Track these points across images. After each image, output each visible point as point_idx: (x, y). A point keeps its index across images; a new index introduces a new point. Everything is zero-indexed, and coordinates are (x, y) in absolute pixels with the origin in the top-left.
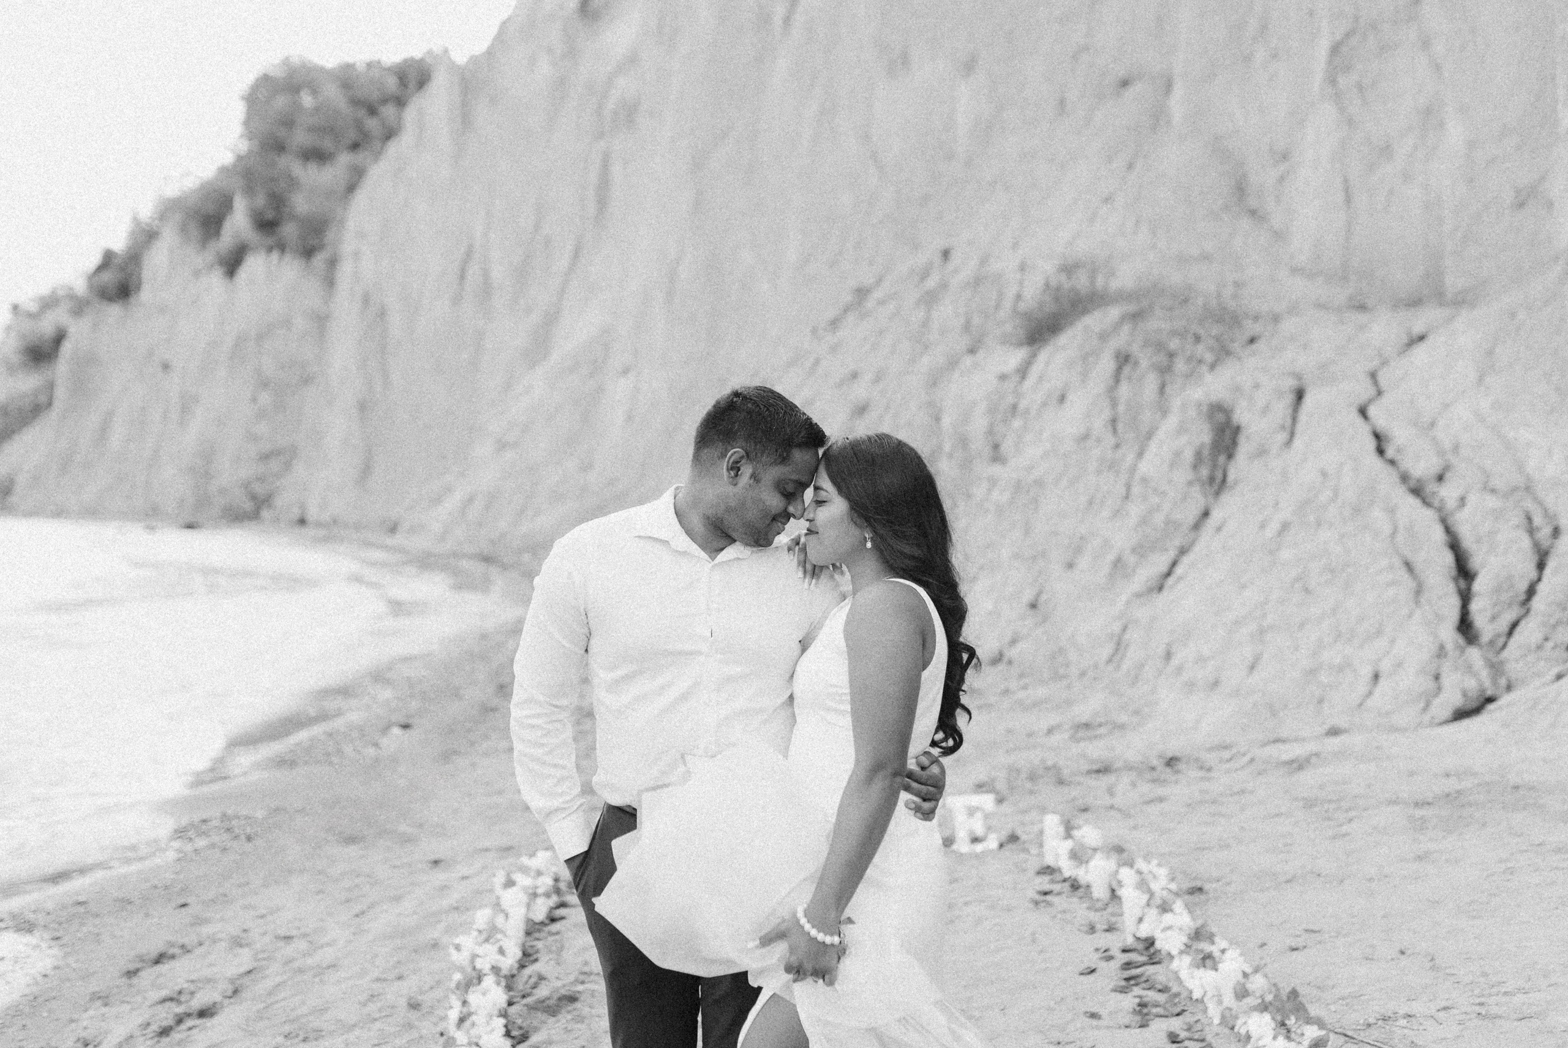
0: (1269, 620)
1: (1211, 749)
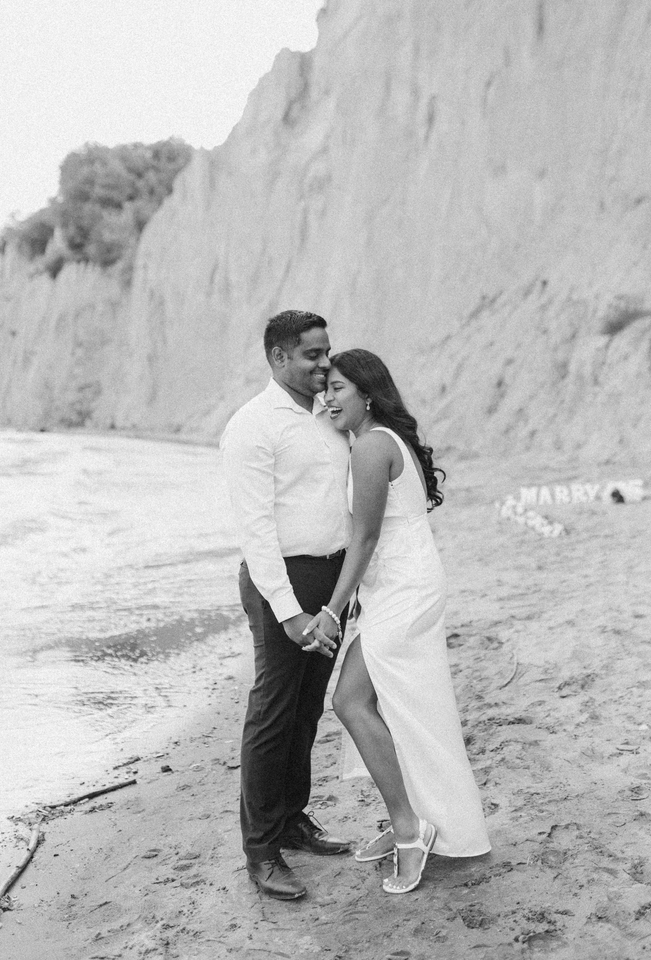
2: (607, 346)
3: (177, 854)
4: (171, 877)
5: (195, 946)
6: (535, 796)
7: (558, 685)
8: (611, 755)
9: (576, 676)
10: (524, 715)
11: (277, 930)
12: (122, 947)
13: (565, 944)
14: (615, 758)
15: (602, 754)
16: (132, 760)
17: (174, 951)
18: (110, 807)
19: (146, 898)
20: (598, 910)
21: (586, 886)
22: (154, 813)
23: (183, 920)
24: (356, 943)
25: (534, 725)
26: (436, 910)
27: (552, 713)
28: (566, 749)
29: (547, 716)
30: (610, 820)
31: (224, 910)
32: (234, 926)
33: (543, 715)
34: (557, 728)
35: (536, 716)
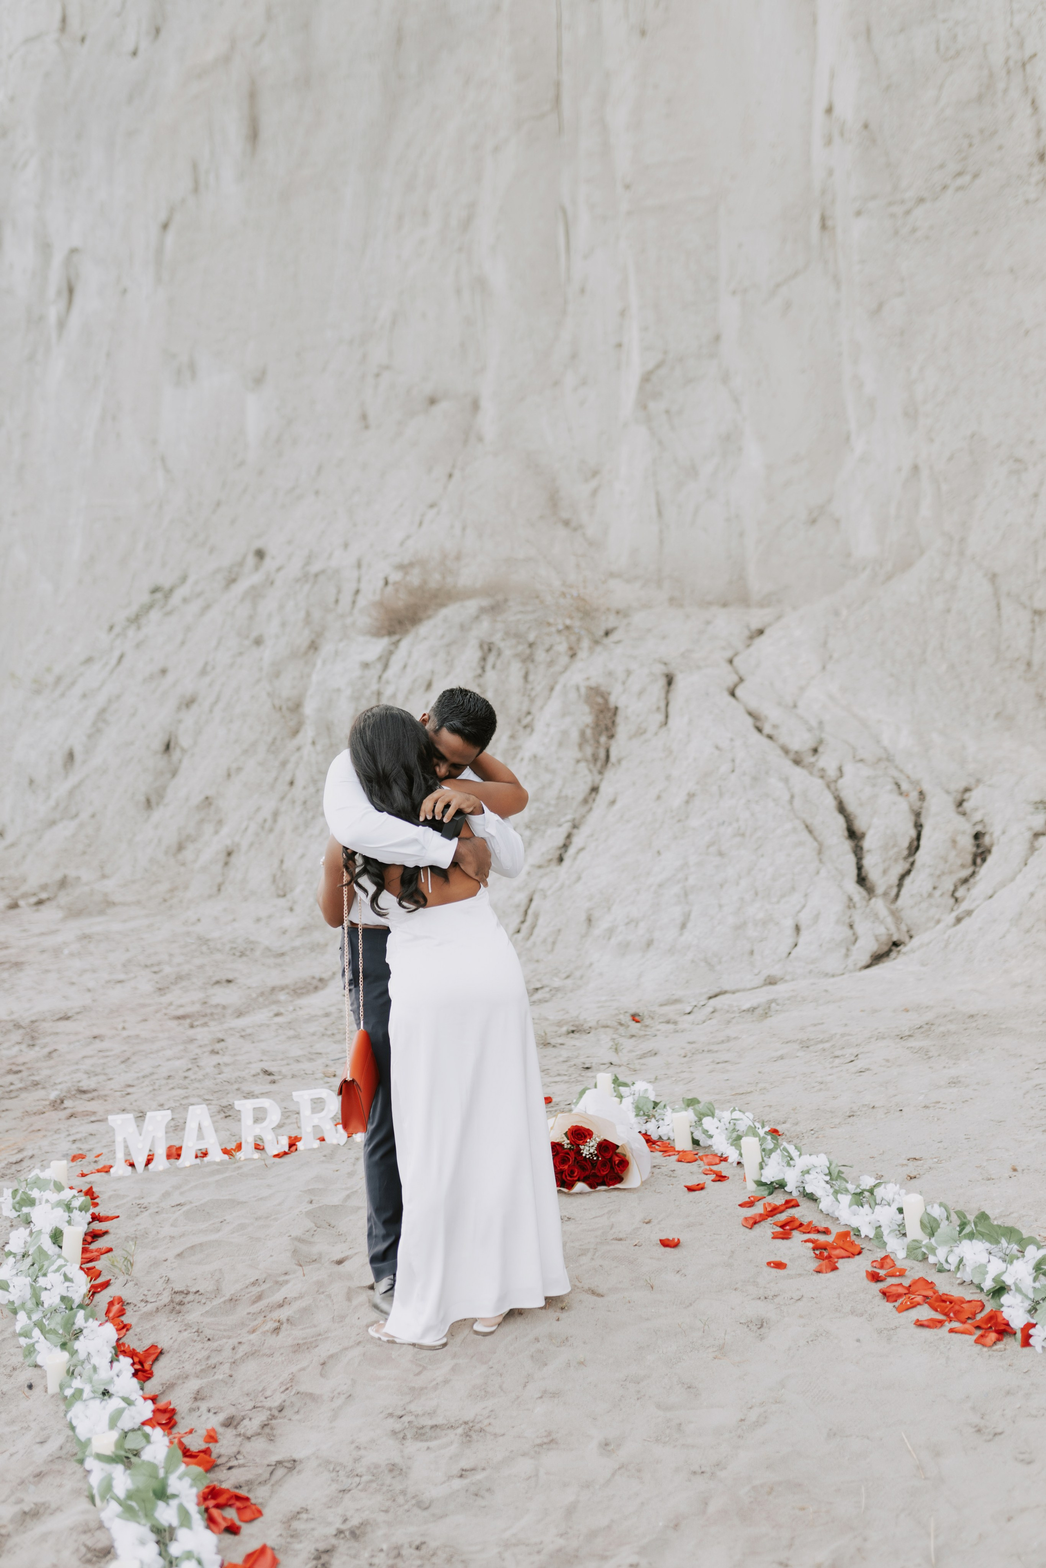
0: (691, 881)
1: (661, 1005)
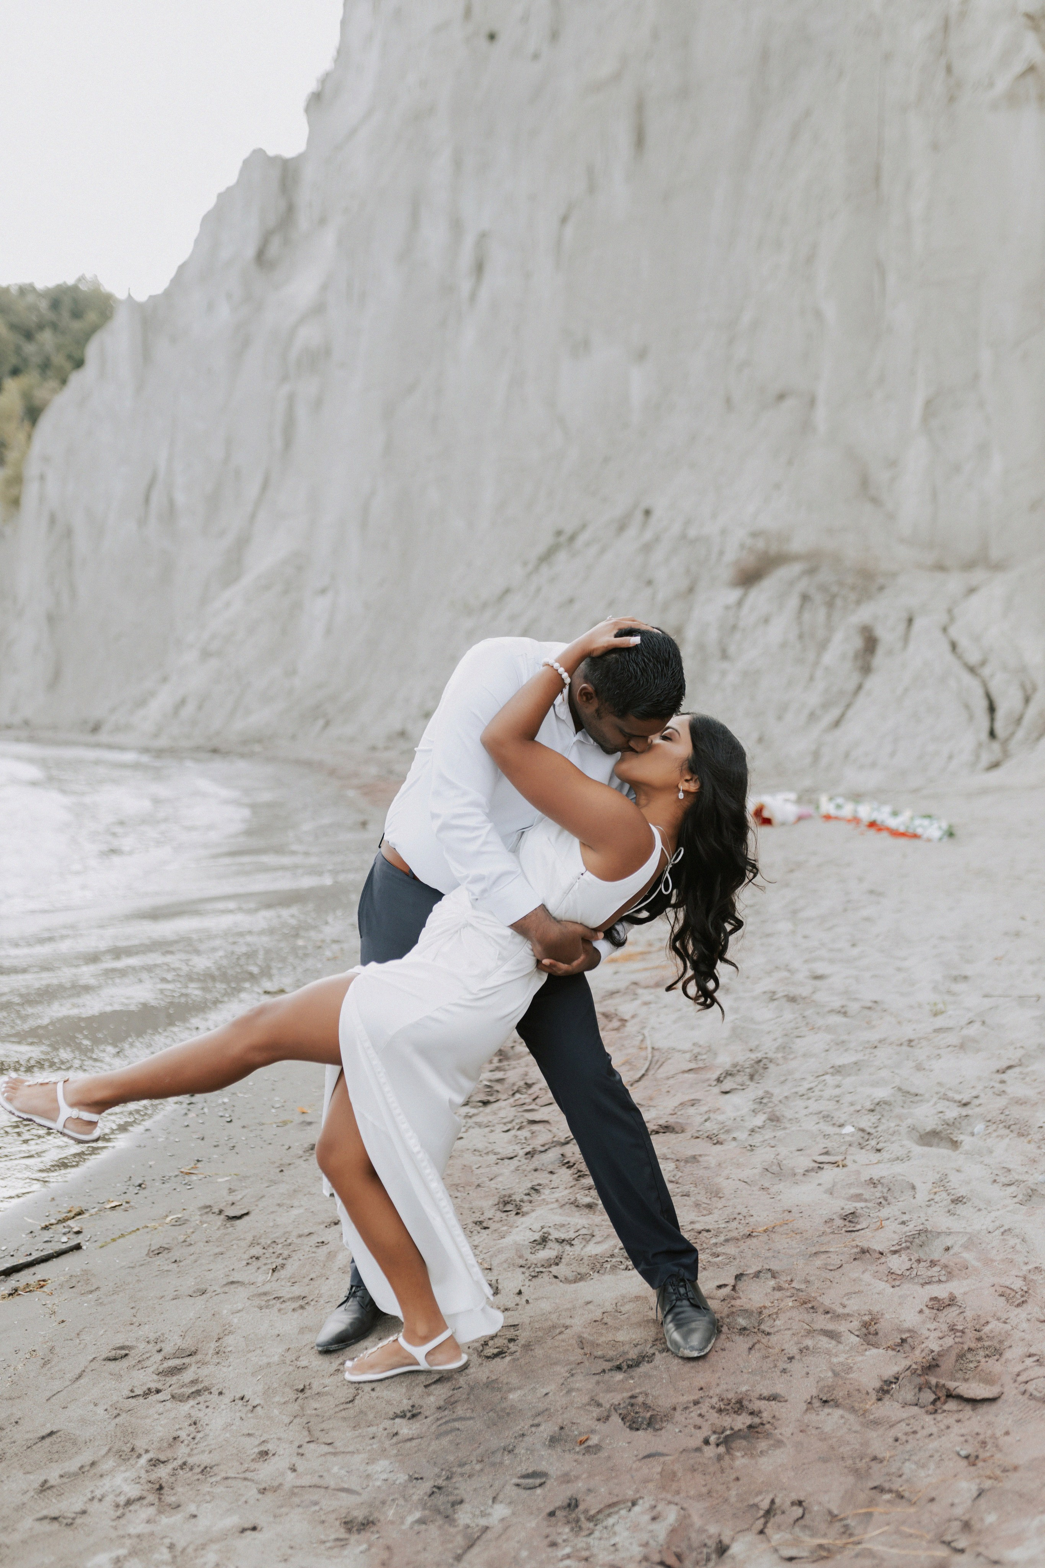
0: (900, 735)
2: (740, 603)
3: (160, 1351)
4: (153, 1386)
5: (206, 1488)
6: (705, 1234)
7: (715, 1076)
8: (807, 1171)
9: (741, 1063)
10: (672, 1120)
11: (335, 1454)
12: (85, 1499)
13: (779, 1443)
14: (813, 1174)
15: (793, 1169)
16: (72, 1214)
17: (173, 1499)
18: (42, 1287)
19: (117, 1420)
20: (821, 1390)
21: (797, 1357)
22: (115, 1293)
23: (182, 1451)
24: (462, 1465)
25: (688, 1134)
26: (578, 1408)
27: (712, 1115)
28: (738, 1165)
29: (706, 1121)
30: (819, 1262)
31: (246, 1432)
32: (264, 1454)
33: (699, 1119)
34: (722, 1137)
35: (689, 1121)
